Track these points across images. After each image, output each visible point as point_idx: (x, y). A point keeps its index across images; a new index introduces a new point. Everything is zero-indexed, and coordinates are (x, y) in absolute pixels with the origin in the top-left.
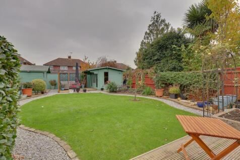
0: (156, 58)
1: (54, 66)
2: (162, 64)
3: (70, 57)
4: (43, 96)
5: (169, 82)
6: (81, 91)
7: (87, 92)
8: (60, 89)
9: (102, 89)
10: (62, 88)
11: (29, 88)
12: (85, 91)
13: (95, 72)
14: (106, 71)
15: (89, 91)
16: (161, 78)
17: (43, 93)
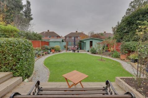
0: (125, 31)
1: (69, 37)
2: (130, 35)
3: (77, 32)
4: (59, 53)
5: (132, 49)
6: (76, 52)
7: (80, 52)
8: (67, 50)
9: (88, 51)
10: (68, 49)
11: (53, 49)
12: (78, 52)
13: (84, 41)
14: (91, 40)
15: (81, 51)
16: (125, 46)
17: (59, 51)
